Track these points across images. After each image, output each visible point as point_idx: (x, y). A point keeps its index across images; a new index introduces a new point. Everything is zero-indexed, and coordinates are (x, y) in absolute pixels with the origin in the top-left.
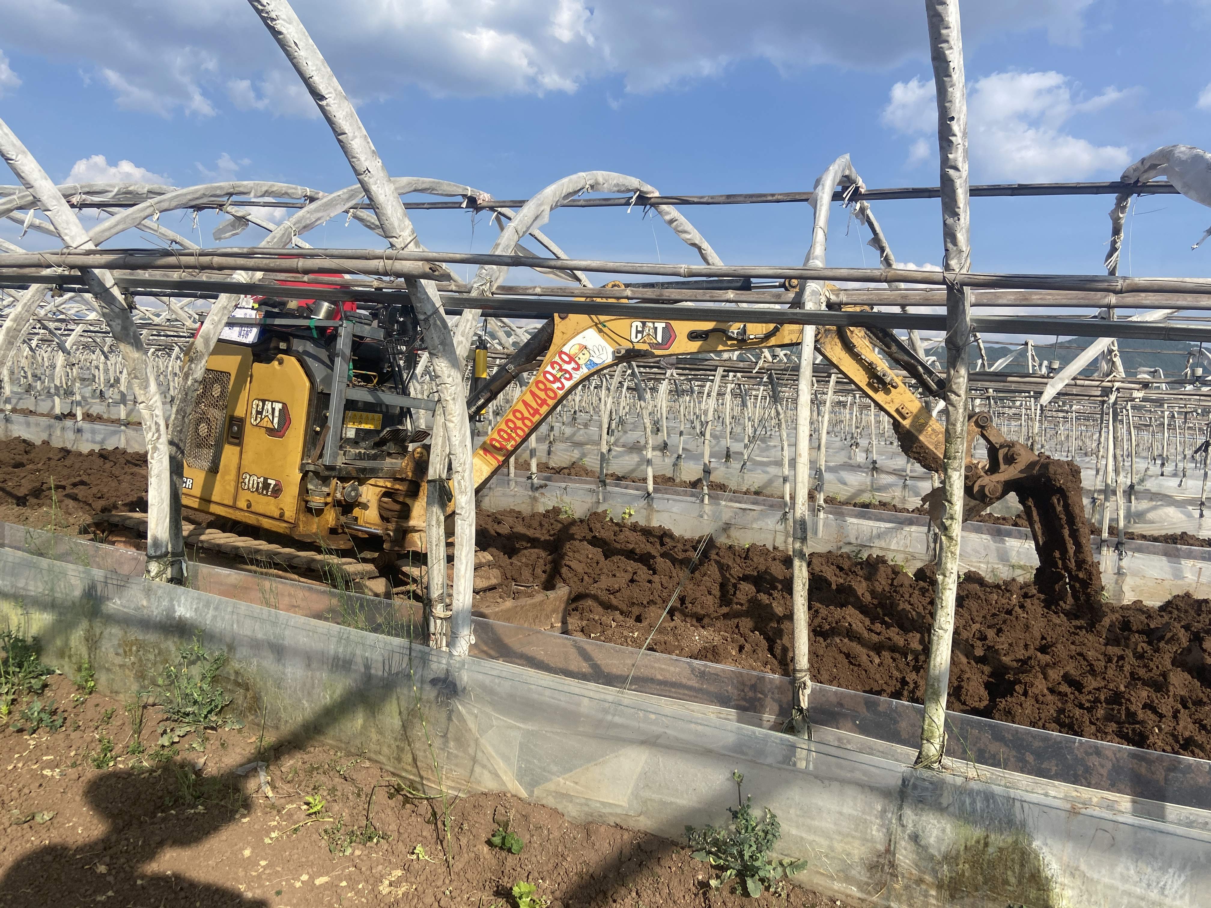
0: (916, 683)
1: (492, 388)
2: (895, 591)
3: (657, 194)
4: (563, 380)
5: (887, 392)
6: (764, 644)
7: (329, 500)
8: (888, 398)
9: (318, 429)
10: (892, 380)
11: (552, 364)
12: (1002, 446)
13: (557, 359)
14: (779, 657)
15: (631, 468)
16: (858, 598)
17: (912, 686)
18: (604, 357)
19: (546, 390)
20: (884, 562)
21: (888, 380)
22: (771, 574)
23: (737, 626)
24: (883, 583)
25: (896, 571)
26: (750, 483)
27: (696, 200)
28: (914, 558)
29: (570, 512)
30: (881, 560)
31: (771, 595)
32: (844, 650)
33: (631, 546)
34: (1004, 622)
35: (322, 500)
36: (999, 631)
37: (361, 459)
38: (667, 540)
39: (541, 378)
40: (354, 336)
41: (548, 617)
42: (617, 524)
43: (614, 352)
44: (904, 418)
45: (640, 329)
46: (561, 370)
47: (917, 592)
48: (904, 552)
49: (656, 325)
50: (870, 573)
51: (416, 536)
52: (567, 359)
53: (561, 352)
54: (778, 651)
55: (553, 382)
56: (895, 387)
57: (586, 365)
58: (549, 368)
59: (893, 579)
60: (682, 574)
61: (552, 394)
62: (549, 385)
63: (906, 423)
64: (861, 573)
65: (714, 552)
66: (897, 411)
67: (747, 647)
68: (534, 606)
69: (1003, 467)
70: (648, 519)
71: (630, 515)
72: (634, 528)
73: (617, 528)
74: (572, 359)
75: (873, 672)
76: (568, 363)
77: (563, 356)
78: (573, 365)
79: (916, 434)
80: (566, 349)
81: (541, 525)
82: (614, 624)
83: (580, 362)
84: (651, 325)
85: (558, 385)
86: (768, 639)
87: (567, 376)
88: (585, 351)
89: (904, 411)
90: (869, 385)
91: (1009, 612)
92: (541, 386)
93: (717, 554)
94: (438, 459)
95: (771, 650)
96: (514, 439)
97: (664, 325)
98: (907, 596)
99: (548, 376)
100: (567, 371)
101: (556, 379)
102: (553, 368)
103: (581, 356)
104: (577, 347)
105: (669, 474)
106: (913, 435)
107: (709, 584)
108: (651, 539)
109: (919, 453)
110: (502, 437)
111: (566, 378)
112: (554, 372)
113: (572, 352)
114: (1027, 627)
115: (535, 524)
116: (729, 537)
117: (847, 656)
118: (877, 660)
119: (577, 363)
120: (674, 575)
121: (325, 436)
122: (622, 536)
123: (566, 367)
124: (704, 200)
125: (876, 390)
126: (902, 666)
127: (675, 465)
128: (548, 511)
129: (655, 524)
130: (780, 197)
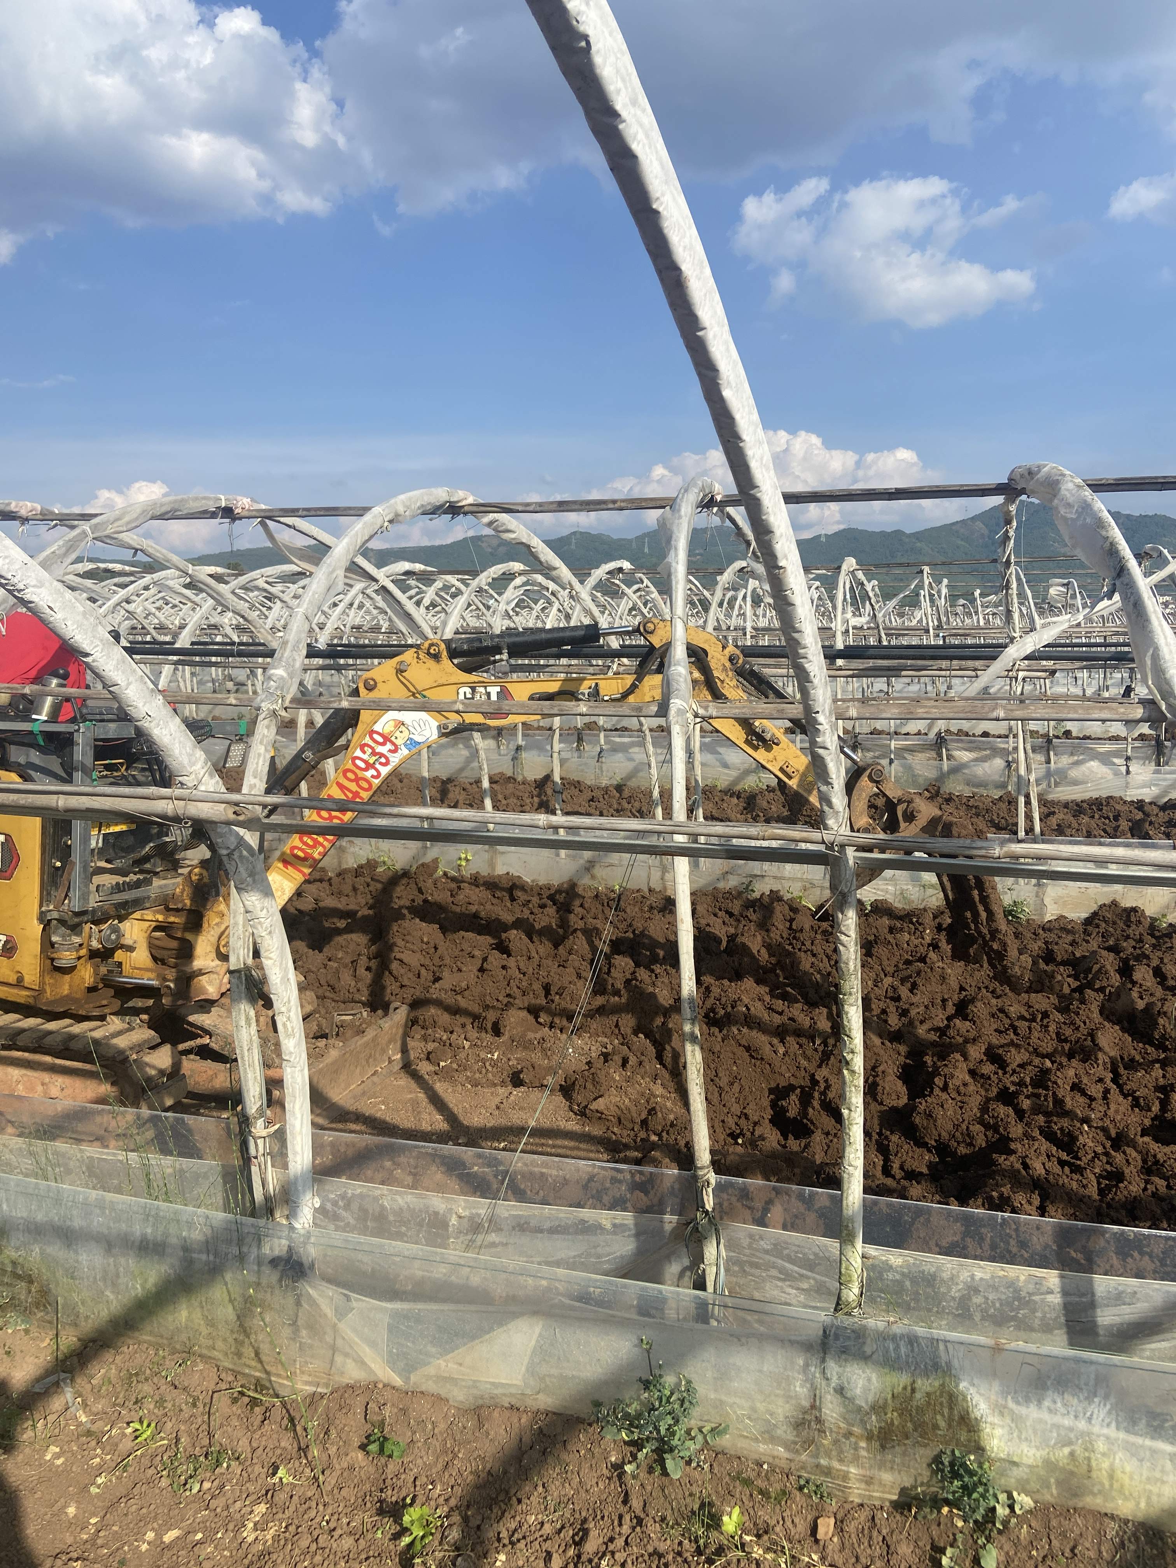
0: (826, 1081)
1: (287, 784)
2: (795, 938)
3: (470, 500)
4: (377, 766)
5: (769, 749)
6: (651, 1050)
7: (83, 952)
8: (770, 755)
9: (58, 864)
10: (773, 735)
11: (362, 747)
12: (900, 801)
13: (367, 740)
14: (669, 1067)
15: (458, 766)
16: (754, 957)
17: (822, 1085)
18: (427, 733)
19: (357, 780)
20: (780, 899)
21: (768, 736)
22: (650, 937)
23: (617, 1026)
24: (781, 927)
25: (794, 908)
26: (611, 774)
27: (520, 508)
28: (813, 886)
29: (389, 863)
30: (775, 897)
31: (652, 971)
32: (744, 1042)
33: (473, 909)
34: (919, 973)
35: (74, 955)
36: (914, 987)
37: (120, 891)
38: (518, 893)
39: (350, 765)
40: (95, 740)
41: (384, 1051)
42: (453, 879)
43: (439, 727)
44: (790, 778)
45: (469, 696)
46: (374, 753)
47: (819, 936)
48: (802, 880)
49: (489, 689)
50: (764, 917)
51: (204, 979)
52: (380, 739)
53: (372, 732)
54: (668, 1056)
55: (366, 770)
56: (777, 744)
57: (405, 745)
58: (358, 753)
59: (791, 921)
60: (543, 948)
61: (365, 785)
62: (360, 774)
63: (793, 783)
64: (754, 917)
65: (577, 903)
66: (781, 770)
67: (633, 1060)
68: (366, 1045)
69: (903, 825)
70: (492, 865)
71: (467, 860)
72: (476, 881)
73: (454, 885)
74: (386, 739)
75: (778, 1064)
76: (383, 744)
77: (375, 736)
78: (389, 746)
79: (805, 794)
80: (378, 727)
81: (355, 889)
82: (467, 1044)
83: (398, 742)
84: (482, 690)
85: (372, 772)
86: (654, 1042)
87: (383, 760)
88: (402, 728)
89: (789, 770)
90: (747, 742)
91: (923, 960)
92: (350, 775)
93: (582, 906)
94: (241, 942)
95: (660, 1058)
97: (498, 689)
98: (808, 943)
99: (358, 762)
100: (382, 755)
101: (369, 766)
102: (364, 752)
103: (398, 734)
104: (392, 723)
105: (509, 773)
106: (802, 796)
107: (577, 964)
108: (498, 894)
109: (810, 816)
110: (305, 844)
111: (381, 764)
112: (365, 757)
113: (387, 731)
114: (943, 978)
115: (347, 889)
116: (593, 877)
117: (748, 1049)
118: (781, 1050)
119: (393, 743)
120: (534, 954)
121: (70, 874)
122: (461, 896)
123: (380, 749)
124: (531, 508)
125: (756, 748)
126: (809, 1053)
127: (514, 759)
128: (361, 867)
129: (500, 870)
130: (623, 504)
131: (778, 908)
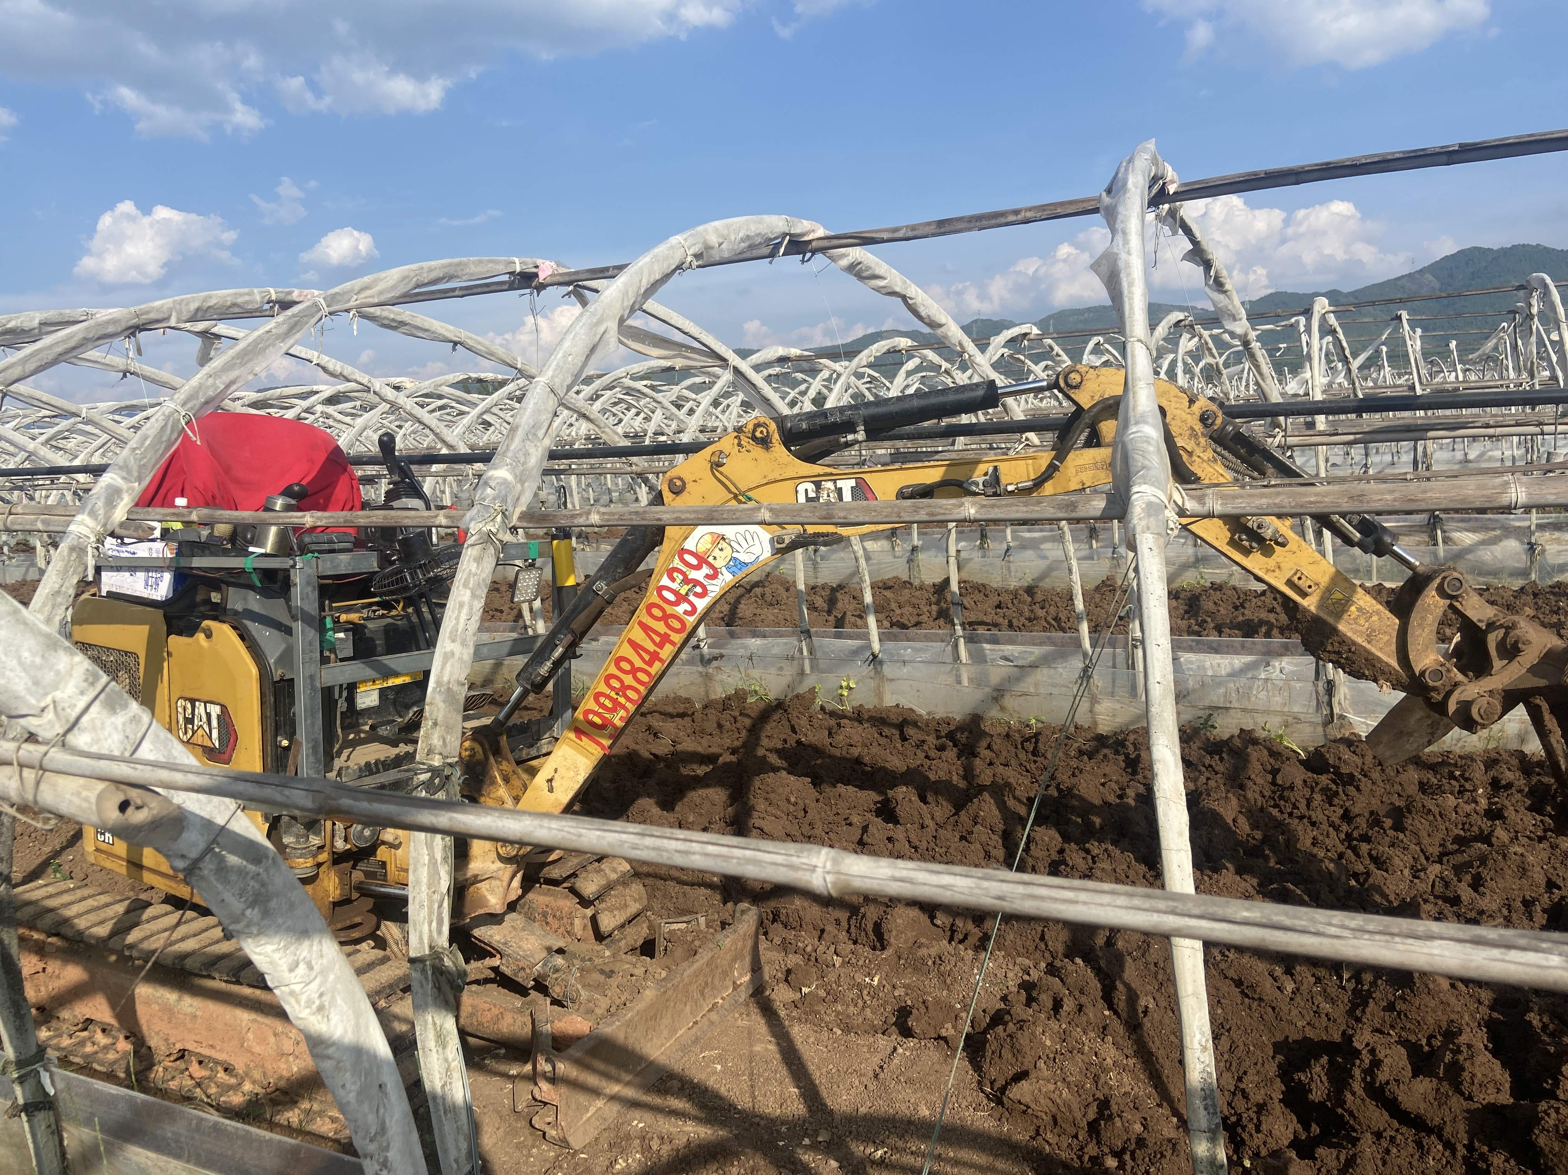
1: (574, 626)
2: (1281, 797)
3: (821, 232)
4: (692, 598)
5: (1268, 552)
6: (1095, 986)
7: (323, 857)
8: (1271, 562)
9: (285, 743)
10: (1276, 531)
11: (670, 573)
12: (1491, 626)
13: (677, 563)
15: (849, 571)
16: (1229, 829)
19: (666, 618)
20: (1255, 742)
21: (1268, 533)
22: (1081, 798)
23: (1042, 938)
24: (1259, 781)
25: (1275, 753)
26: (1020, 575)
27: (885, 236)
28: (1298, 720)
29: (761, 692)
30: (1248, 738)
33: (855, 752)
35: (310, 862)
36: (1477, 883)
37: (371, 773)
38: (910, 731)
39: (655, 599)
40: (320, 577)
41: (725, 974)
42: (833, 714)
43: (772, 541)
44: (1304, 595)
45: (812, 495)
46: (686, 581)
48: (1282, 713)
49: (840, 484)
50: (1236, 768)
51: (483, 887)
52: (693, 561)
53: (683, 551)
56: (1283, 545)
57: (728, 568)
59: (1275, 772)
60: (942, 810)
61: (677, 625)
62: (669, 609)
63: (1310, 604)
64: (1220, 768)
65: (984, 744)
66: (1290, 583)
68: (696, 974)
69: (1497, 664)
70: (879, 695)
71: (850, 689)
72: (858, 716)
73: (833, 722)
74: (702, 560)
78: (705, 570)
79: (1330, 620)
81: (720, 726)
82: (838, 961)
83: (717, 564)
84: (830, 485)
86: (1098, 972)
88: (723, 544)
89: (1303, 584)
90: (1232, 543)
92: (656, 612)
93: (989, 747)
95: (1108, 997)
96: (623, 707)
97: (853, 483)
98: (1302, 805)
99: (666, 594)
101: (681, 599)
103: (717, 553)
104: (709, 538)
105: (905, 578)
106: (1324, 622)
108: (886, 731)
109: (1339, 653)
111: (696, 595)
113: (701, 549)
115: (711, 726)
116: (1003, 709)
119: (711, 566)
121: (295, 757)
122: (840, 738)
124: (900, 234)
125: (1247, 552)
128: (729, 698)
129: (889, 701)
130: (1029, 214)
131: (1256, 755)
